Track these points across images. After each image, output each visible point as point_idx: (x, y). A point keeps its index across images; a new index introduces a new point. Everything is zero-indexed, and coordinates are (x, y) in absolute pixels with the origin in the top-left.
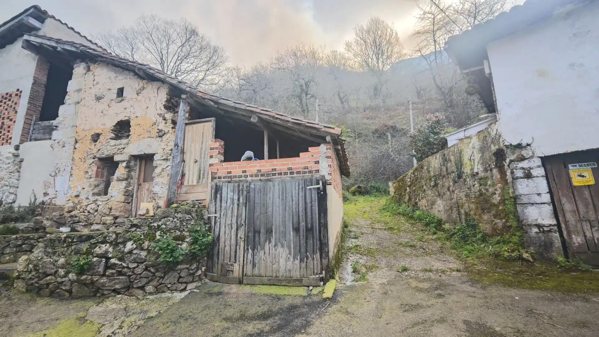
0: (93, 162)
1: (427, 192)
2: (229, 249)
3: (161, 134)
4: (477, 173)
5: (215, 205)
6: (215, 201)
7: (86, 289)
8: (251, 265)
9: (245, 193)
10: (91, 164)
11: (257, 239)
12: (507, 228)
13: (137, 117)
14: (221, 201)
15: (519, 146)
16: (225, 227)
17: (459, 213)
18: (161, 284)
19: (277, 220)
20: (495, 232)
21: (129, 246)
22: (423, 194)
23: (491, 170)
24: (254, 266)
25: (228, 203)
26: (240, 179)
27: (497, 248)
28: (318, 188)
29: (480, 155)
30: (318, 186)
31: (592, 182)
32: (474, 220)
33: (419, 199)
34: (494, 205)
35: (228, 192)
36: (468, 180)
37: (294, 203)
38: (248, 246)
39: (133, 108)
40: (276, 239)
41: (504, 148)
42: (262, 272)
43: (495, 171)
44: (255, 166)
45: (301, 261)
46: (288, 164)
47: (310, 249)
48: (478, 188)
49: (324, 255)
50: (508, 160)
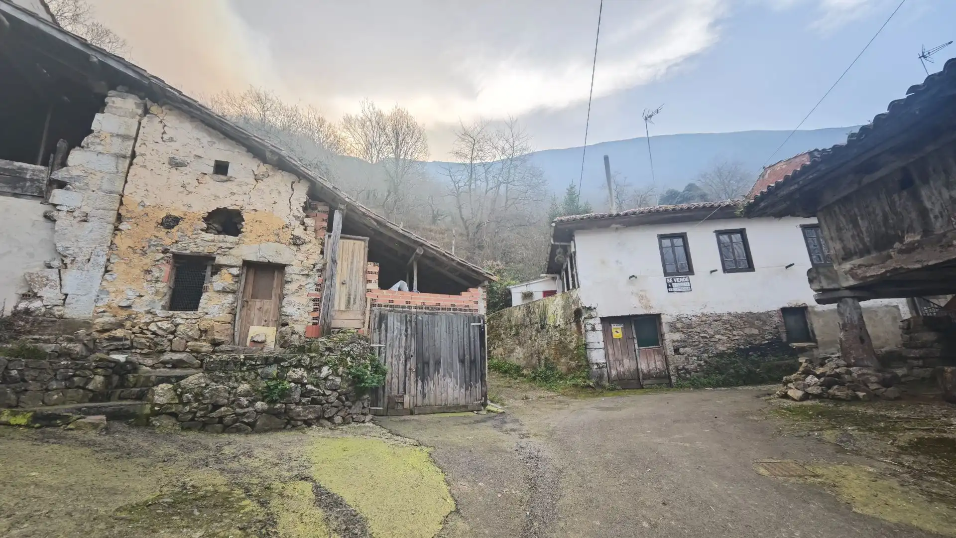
0: (162, 258)
1: (505, 341)
2: (397, 381)
3: (297, 242)
4: (559, 325)
5: (380, 334)
6: (380, 331)
7: (277, 420)
8: (421, 395)
9: (413, 324)
10: (158, 261)
11: (426, 370)
12: (579, 367)
13: (256, 210)
14: (386, 331)
15: (590, 309)
16: (392, 358)
17: (539, 359)
18: (349, 414)
19: (444, 354)
20: (570, 370)
21: (325, 371)
22: (500, 343)
23: (570, 323)
24: (424, 396)
25: (395, 334)
26: (404, 309)
27: (574, 382)
28: (480, 326)
29: (563, 311)
30: (479, 324)
31: (621, 337)
32: (553, 363)
33: (494, 348)
34: (571, 350)
35: (394, 322)
36: (550, 330)
37: (459, 337)
38: (417, 376)
39: (247, 196)
40: (444, 369)
41: (582, 309)
42: (432, 401)
43: (573, 325)
44: (420, 299)
45: (466, 389)
46: (452, 301)
47: (473, 378)
48: (558, 338)
49: (483, 383)
50: (583, 317)
